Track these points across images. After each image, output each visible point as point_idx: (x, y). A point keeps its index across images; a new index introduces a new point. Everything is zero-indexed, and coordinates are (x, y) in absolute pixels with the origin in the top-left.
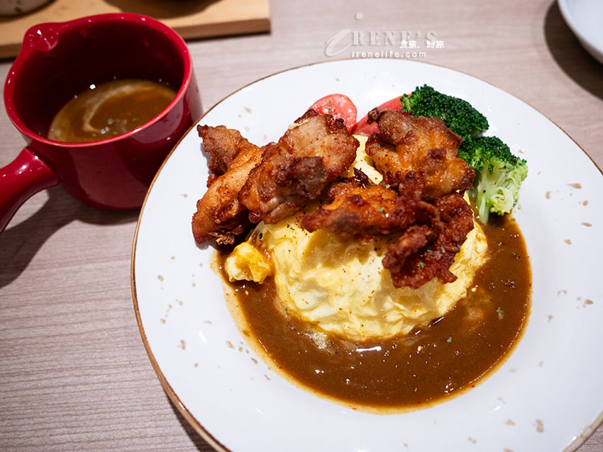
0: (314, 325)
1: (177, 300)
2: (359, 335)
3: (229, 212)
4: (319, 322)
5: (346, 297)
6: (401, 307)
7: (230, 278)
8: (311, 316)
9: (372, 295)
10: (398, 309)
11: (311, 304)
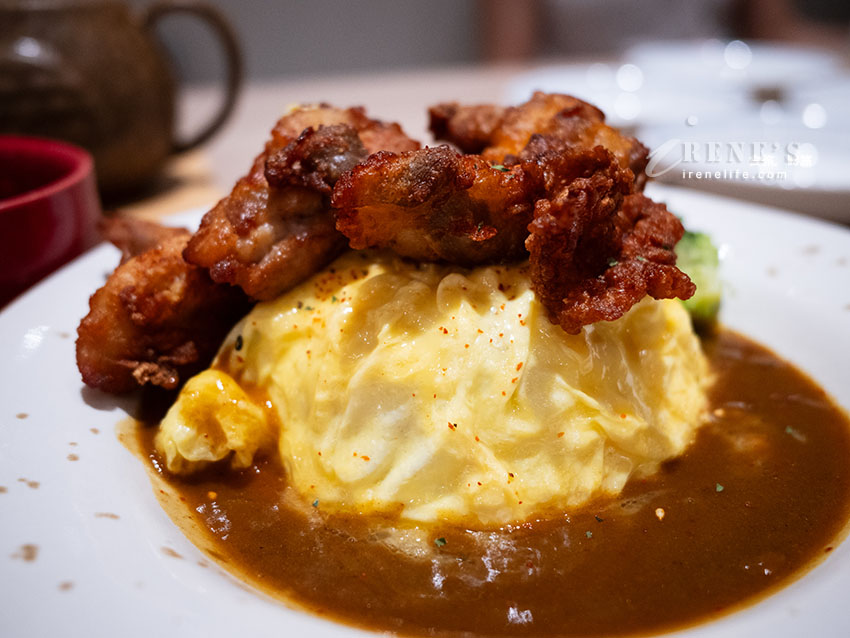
0: (391, 516)
1: (22, 480)
2: (508, 501)
3: (166, 293)
4: (401, 506)
5: (461, 393)
6: (591, 401)
7: (170, 459)
8: (380, 496)
9: (518, 375)
10: (587, 410)
11: (375, 460)
